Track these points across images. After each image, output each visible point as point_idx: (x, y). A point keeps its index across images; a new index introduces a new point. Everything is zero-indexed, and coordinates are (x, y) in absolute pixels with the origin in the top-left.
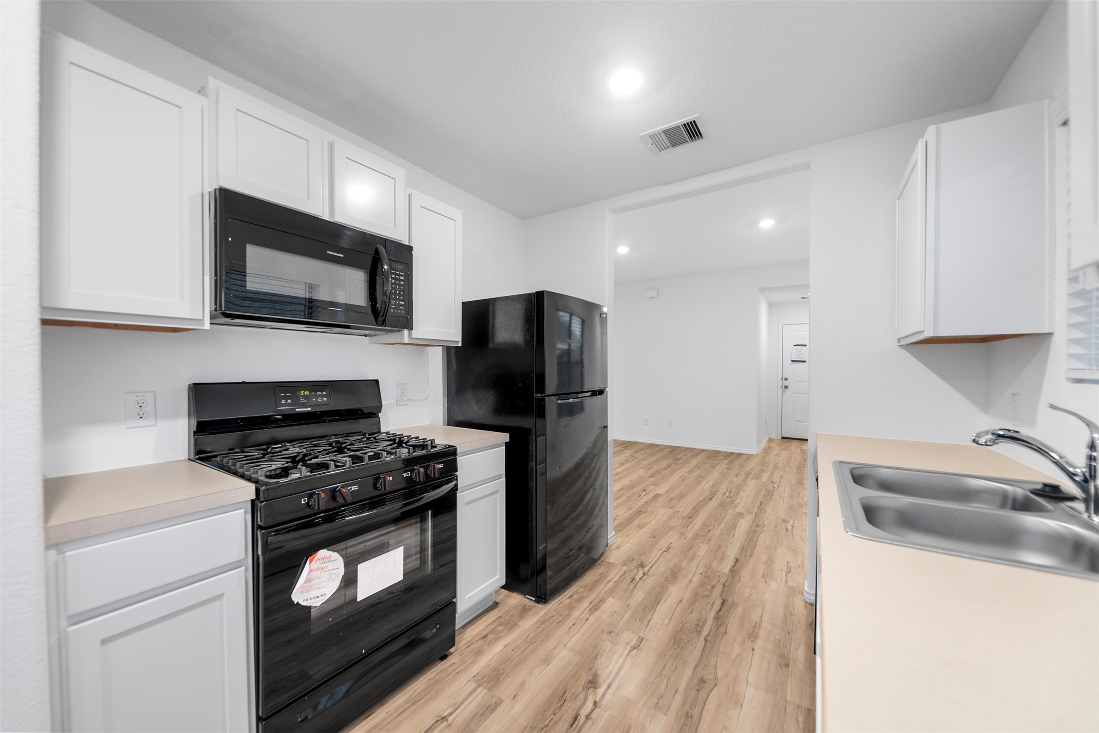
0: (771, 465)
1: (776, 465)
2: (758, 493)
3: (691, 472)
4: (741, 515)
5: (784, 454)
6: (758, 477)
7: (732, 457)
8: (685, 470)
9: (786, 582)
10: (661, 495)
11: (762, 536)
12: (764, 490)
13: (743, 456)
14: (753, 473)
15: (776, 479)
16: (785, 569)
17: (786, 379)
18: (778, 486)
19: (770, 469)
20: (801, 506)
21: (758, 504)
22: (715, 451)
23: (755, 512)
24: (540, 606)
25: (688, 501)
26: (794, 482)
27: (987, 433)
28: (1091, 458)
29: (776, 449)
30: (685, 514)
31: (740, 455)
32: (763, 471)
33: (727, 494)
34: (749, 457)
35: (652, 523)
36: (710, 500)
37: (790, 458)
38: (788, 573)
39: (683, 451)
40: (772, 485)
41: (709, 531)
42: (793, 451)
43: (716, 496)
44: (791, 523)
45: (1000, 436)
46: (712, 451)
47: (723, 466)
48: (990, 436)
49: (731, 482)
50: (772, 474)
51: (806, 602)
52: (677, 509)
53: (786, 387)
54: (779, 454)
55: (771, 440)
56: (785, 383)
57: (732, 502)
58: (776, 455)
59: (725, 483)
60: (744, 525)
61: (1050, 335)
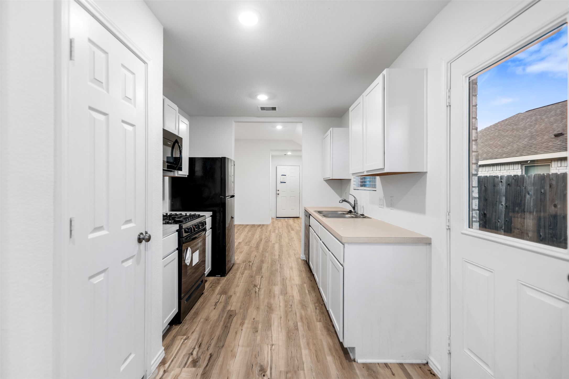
0: (277, 227)
1: (278, 227)
2: (277, 237)
3: (248, 233)
4: (274, 244)
5: (279, 223)
6: (274, 232)
7: (261, 226)
8: (245, 233)
9: (295, 257)
10: (241, 242)
11: (284, 248)
12: (278, 236)
13: (265, 225)
14: (272, 230)
15: (281, 231)
16: (294, 254)
17: (278, 191)
18: (282, 234)
19: (277, 228)
20: (292, 238)
21: (278, 240)
22: (253, 225)
23: (278, 242)
24: (223, 278)
25: (253, 243)
26: (287, 232)
27: (341, 200)
28: (355, 203)
29: (276, 222)
30: (255, 246)
31: (263, 225)
32: (275, 230)
33: (266, 238)
34: (267, 225)
35: (244, 251)
36: (261, 241)
37: (282, 224)
38: (295, 255)
39: (239, 226)
40: (280, 234)
41: (266, 250)
42: (282, 222)
43: (263, 240)
44: (291, 243)
45: (343, 201)
46: (251, 225)
47: (259, 230)
48: (342, 201)
49: (265, 235)
50: (278, 230)
51: (301, 260)
52: (251, 245)
53: (278, 194)
54: (278, 223)
55: (272, 218)
56: (278, 192)
57: (269, 241)
58: (277, 224)
59: (263, 235)
60: (277, 246)
61: (351, 179)
